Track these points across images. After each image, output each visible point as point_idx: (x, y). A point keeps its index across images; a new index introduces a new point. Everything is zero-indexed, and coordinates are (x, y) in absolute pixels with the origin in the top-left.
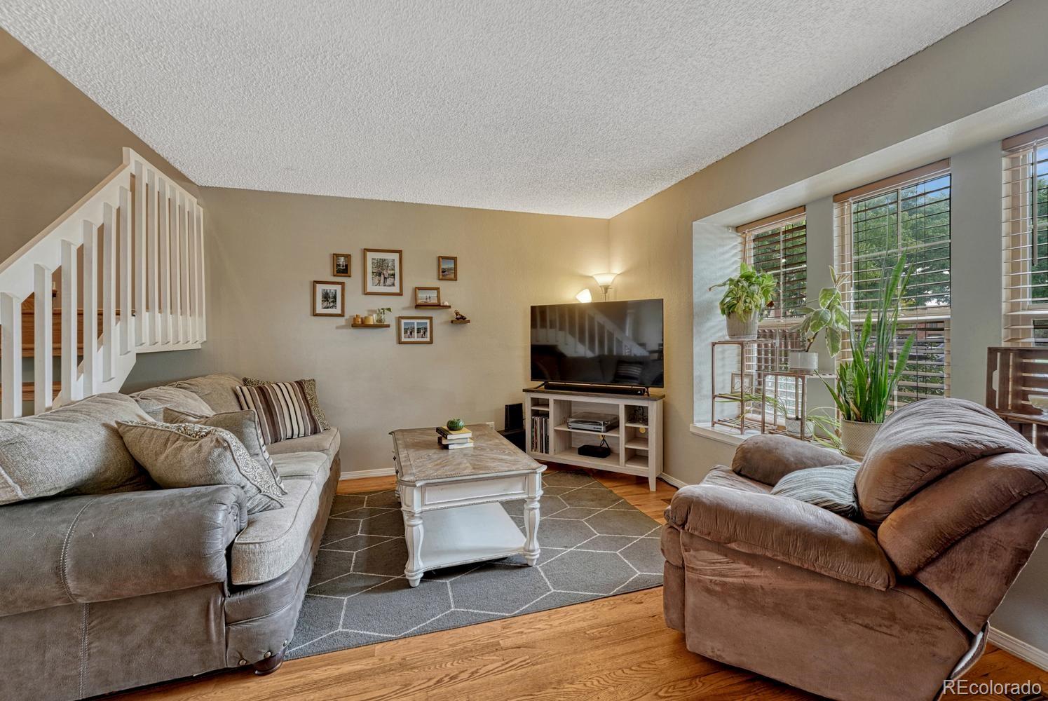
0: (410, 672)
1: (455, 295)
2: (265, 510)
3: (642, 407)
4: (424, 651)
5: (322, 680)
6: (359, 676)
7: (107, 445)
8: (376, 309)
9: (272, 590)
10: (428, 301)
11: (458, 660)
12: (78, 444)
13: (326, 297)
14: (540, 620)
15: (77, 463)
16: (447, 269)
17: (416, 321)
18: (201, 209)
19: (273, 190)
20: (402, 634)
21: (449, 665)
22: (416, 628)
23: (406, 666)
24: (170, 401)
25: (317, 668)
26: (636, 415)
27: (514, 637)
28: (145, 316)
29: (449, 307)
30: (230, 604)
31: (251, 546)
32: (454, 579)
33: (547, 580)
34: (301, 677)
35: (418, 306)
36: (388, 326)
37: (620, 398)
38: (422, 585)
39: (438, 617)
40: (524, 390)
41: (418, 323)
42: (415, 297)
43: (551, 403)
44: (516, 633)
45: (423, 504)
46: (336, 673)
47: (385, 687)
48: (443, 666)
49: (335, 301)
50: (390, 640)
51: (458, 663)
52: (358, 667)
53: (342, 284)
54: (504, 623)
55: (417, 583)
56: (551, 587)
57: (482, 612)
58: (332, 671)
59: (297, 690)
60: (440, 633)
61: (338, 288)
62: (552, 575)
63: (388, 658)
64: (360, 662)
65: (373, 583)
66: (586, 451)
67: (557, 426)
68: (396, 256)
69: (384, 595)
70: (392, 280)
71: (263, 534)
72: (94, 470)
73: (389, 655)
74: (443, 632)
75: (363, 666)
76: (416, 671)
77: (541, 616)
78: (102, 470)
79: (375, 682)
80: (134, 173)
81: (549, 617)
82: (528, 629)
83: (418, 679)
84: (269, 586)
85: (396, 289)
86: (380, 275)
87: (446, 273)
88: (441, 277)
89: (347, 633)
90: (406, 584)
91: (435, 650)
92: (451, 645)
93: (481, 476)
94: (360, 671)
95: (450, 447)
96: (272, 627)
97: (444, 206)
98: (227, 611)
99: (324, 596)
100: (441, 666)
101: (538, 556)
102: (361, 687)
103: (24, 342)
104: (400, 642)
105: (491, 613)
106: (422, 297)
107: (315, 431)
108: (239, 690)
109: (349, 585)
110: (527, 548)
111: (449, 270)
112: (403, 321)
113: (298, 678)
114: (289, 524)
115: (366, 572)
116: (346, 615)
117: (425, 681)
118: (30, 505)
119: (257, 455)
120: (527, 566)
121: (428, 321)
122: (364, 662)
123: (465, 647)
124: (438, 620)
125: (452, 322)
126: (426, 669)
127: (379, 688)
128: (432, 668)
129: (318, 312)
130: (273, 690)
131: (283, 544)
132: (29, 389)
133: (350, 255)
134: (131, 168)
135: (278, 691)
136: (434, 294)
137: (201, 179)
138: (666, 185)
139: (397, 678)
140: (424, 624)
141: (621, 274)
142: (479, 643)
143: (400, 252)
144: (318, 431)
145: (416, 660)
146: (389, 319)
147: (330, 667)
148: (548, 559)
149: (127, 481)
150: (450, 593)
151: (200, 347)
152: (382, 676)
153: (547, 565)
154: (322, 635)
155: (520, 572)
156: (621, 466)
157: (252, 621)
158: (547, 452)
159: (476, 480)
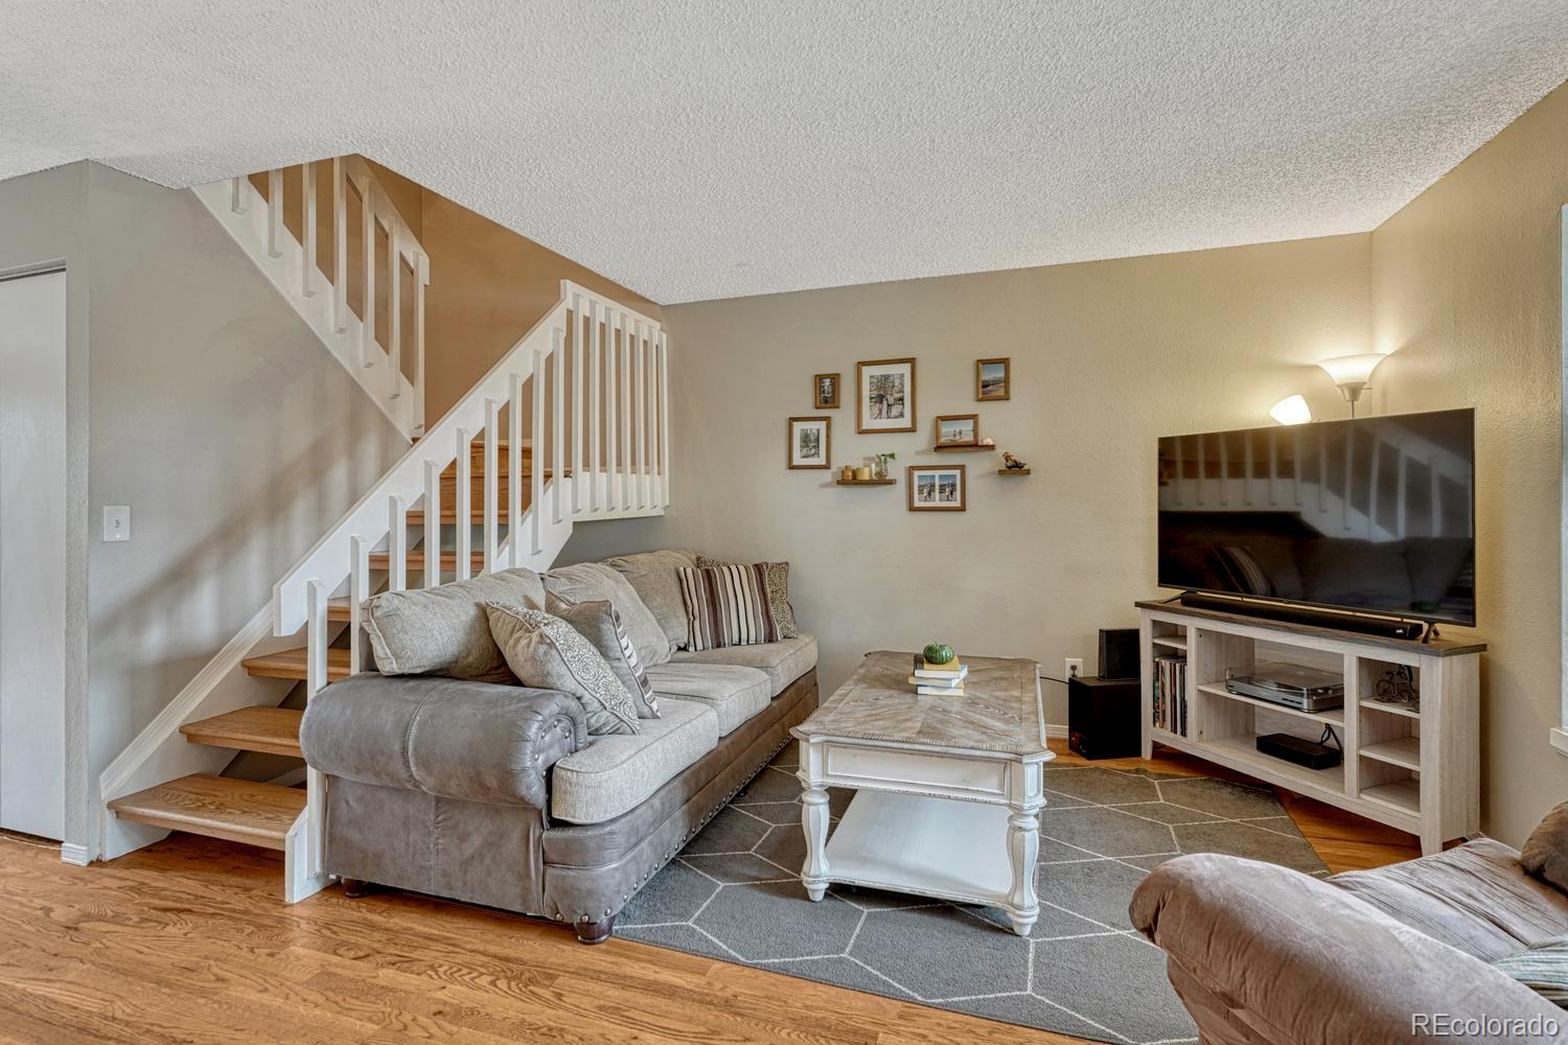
0: (731, 1019)
1: (1003, 426)
2: (613, 733)
3: (1409, 667)
4: (766, 997)
5: (632, 977)
6: (671, 992)
7: (471, 627)
8: (874, 455)
9: (590, 837)
10: (958, 438)
11: (802, 1032)
12: (443, 622)
13: (806, 439)
14: (970, 1031)
15: (440, 642)
16: (993, 380)
17: (937, 473)
18: (664, 336)
19: (741, 294)
20: (755, 961)
21: (784, 1034)
22: (776, 961)
23: (732, 1006)
24: (580, 582)
25: (638, 960)
26: (1397, 684)
27: (906, 1037)
28: (583, 477)
29: (992, 447)
30: (549, 840)
31: (569, 773)
32: (878, 910)
33: (1031, 970)
34: (616, 964)
35: (939, 448)
36: (891, 482)
37: (1352, 640)
38: (826, 903)
39: (816, 957)
40: (1138, 605)
41: (940, 476)
42: (937, 434)
43: (1192, 635)
44: (914, 1033)
45: (825, 774)
46: (651, 976)
47: (689, 1021)
48: (776, 1031)
49: (817, 447)
50: (736, 962)
51: (798, 1036)
52: (678, 981)
53: (827, 419)
54: (906, 1010)
55: (819, 897)
56: (1029, 984)
57: (884, 977)
58: (648, 972)
59: (603, 976)
60: (804, 983)
61: (822, 425)
62: (1047, 965)
63: (718, 985)
64: (684, 975)
65: (767, 877)
66: (1276, 746)
67: (1208, 683)
68: (906, 369)
69: (769, 897)
70: (900, 407)
71: (586, 762)
72: (456, 653)
73: (722, 982)
74: (810, 983)
75: (683, 982)
76: (739, 1019)
77: (976, 1026)
78: (465, 654)
79: (683, 1009)
80: (571, 308)
81: (990, 1033)
82: (938, 1036)
83: (733, 1033)
84: (586, 830)
85: (906, 422)
86: (881, 402)
87: (990, 388)
88: (980, 396)
89: (694, 930)
90: (800, 893)
91: (783, 1004)
92: (806, 1007)
93: (917, 747)
94: (677, 987)
95: (921, 690)
96: (588, 884)
97: (987, 273)
98: (546, 849)
99: (700, 872)
100: (772, 1030)
101: (1034, 919)
102: (665, 1008)
103: (472, 508)
104: (747, 971)
105: (897, 985)
106: (948, 431)
107: (770, 638)
108: (555, 949)
109: (737, 868)
110: (1010, 899)
111: (995, 382)
112: (917, 473)
113: (612, 963)
114: (624, 757)
115: (769, 858)
116: (708, 907)
117: (740, 1038)
118: (404, 679)
119: (619, 659)
120: (1007, 930)
121: (957, 473)
122: (689, 977)
123: (824, 1018)
124: (813, 962)
125: (1001, 472)
126: (752, 1024)
127: (683, 1019)
128: (762, 1025)
129: (795, 463)
130: (583, 965)
131: (606, 781)
132: (477, 558)
133: (838, 375)
134: (568, 302)
135: (585, 969)
136: (968, 426)
137: (664, 297)
138: (1491, 130)
139: (711, 1017)
140: (791, 960)
141: (1392, 355)
142: (847, 1022)
143: (912, 361)
144: (774, 639)
145: (747, 1005)
146: (896, 471)
147: (650, 966)
148: (1061, 934)
149: (490, 670)
150: (858, 929)
151: (663, 514)
152: (696, 1006)
153: (1050, 943)
154: (666, 922)
155: (993, 939)
156: (1345, 791)
157: (569, 869)
158: (1184, 734)
159: (912, 752)
